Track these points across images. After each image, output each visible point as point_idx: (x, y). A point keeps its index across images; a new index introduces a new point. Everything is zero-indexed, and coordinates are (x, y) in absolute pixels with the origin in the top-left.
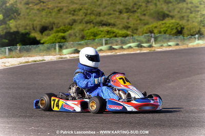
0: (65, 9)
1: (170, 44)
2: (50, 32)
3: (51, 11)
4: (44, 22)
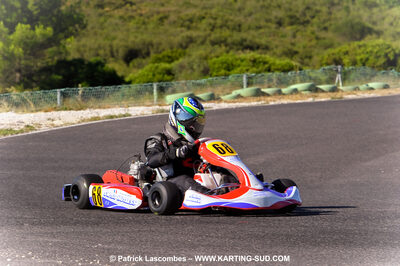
0: (173, 17)
1: (371, 85)
2: (144, 61)
3: (146, 20)
4: (133, 42)
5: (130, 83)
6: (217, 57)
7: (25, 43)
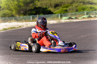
2: (60, 7)
4: (57, 2)
6: (80, 6)
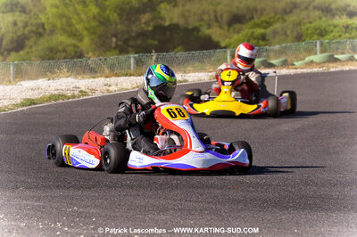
2: (244, 26)
5: (225, 47)
6: (311, 23)
7: (122, 9)
